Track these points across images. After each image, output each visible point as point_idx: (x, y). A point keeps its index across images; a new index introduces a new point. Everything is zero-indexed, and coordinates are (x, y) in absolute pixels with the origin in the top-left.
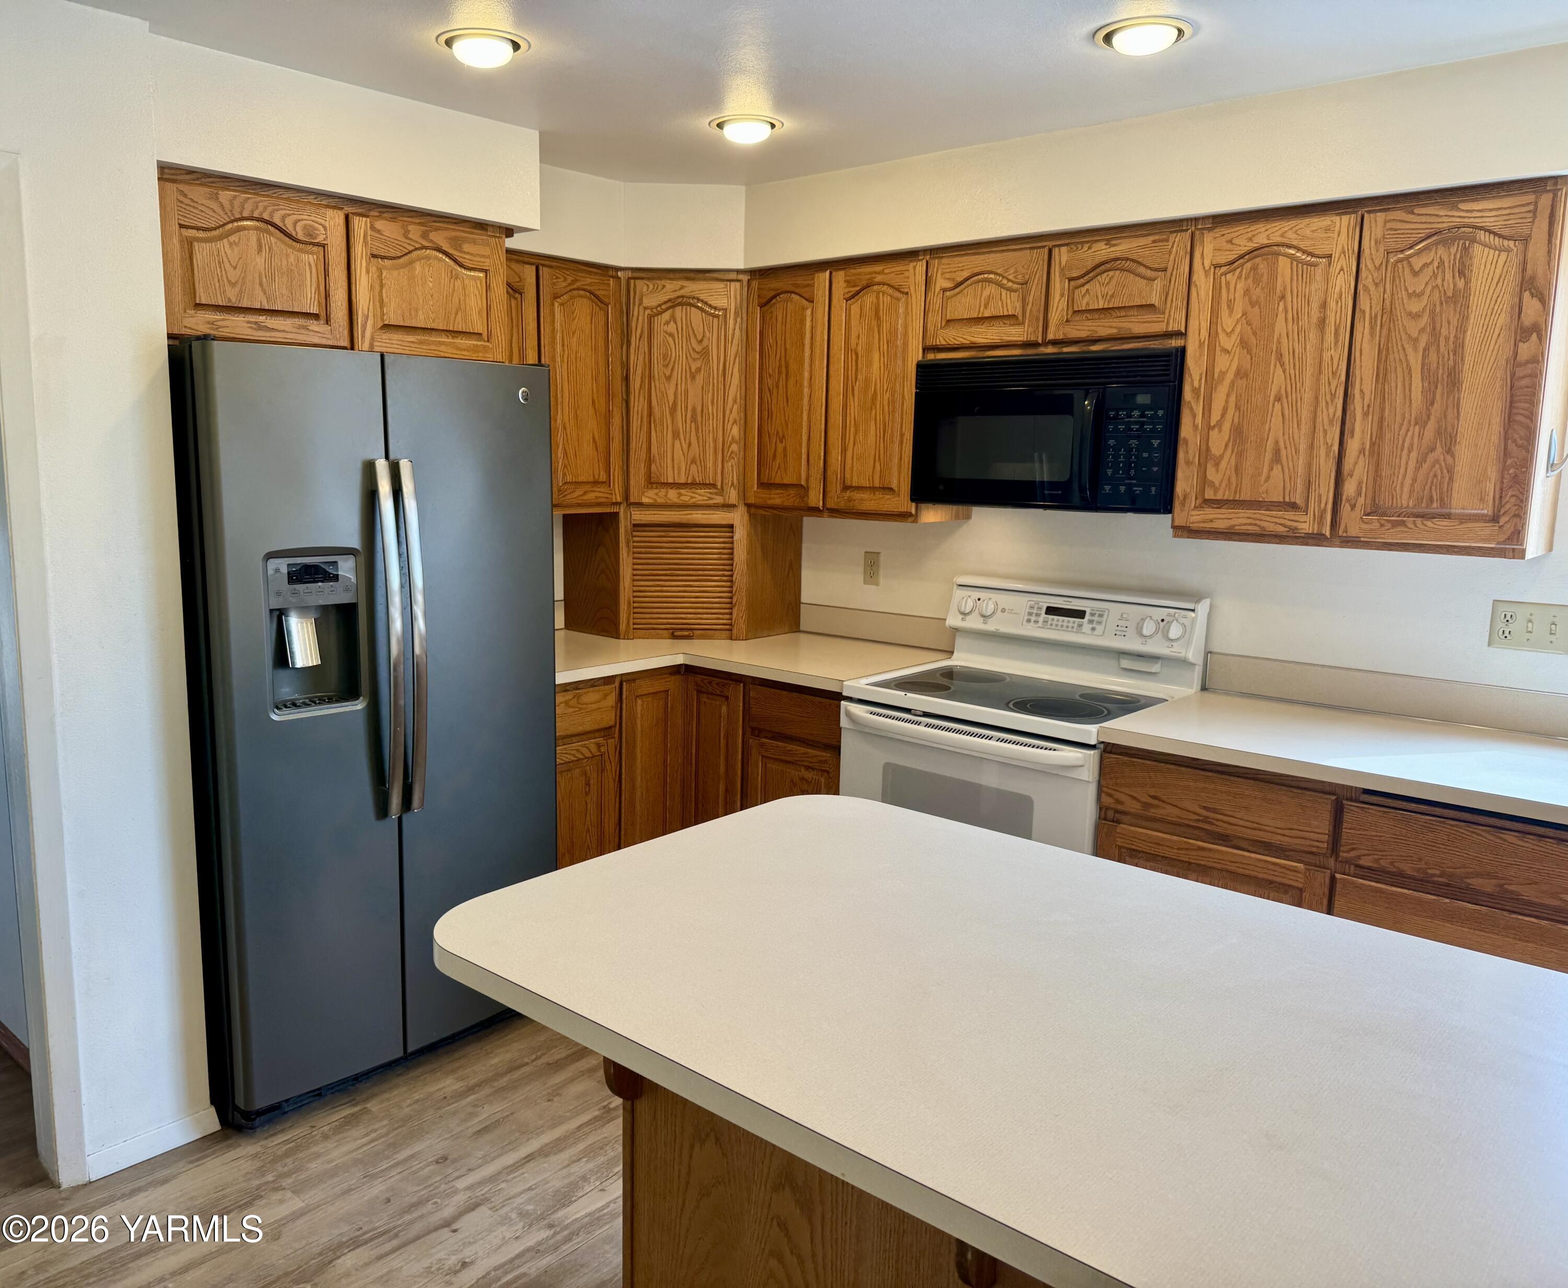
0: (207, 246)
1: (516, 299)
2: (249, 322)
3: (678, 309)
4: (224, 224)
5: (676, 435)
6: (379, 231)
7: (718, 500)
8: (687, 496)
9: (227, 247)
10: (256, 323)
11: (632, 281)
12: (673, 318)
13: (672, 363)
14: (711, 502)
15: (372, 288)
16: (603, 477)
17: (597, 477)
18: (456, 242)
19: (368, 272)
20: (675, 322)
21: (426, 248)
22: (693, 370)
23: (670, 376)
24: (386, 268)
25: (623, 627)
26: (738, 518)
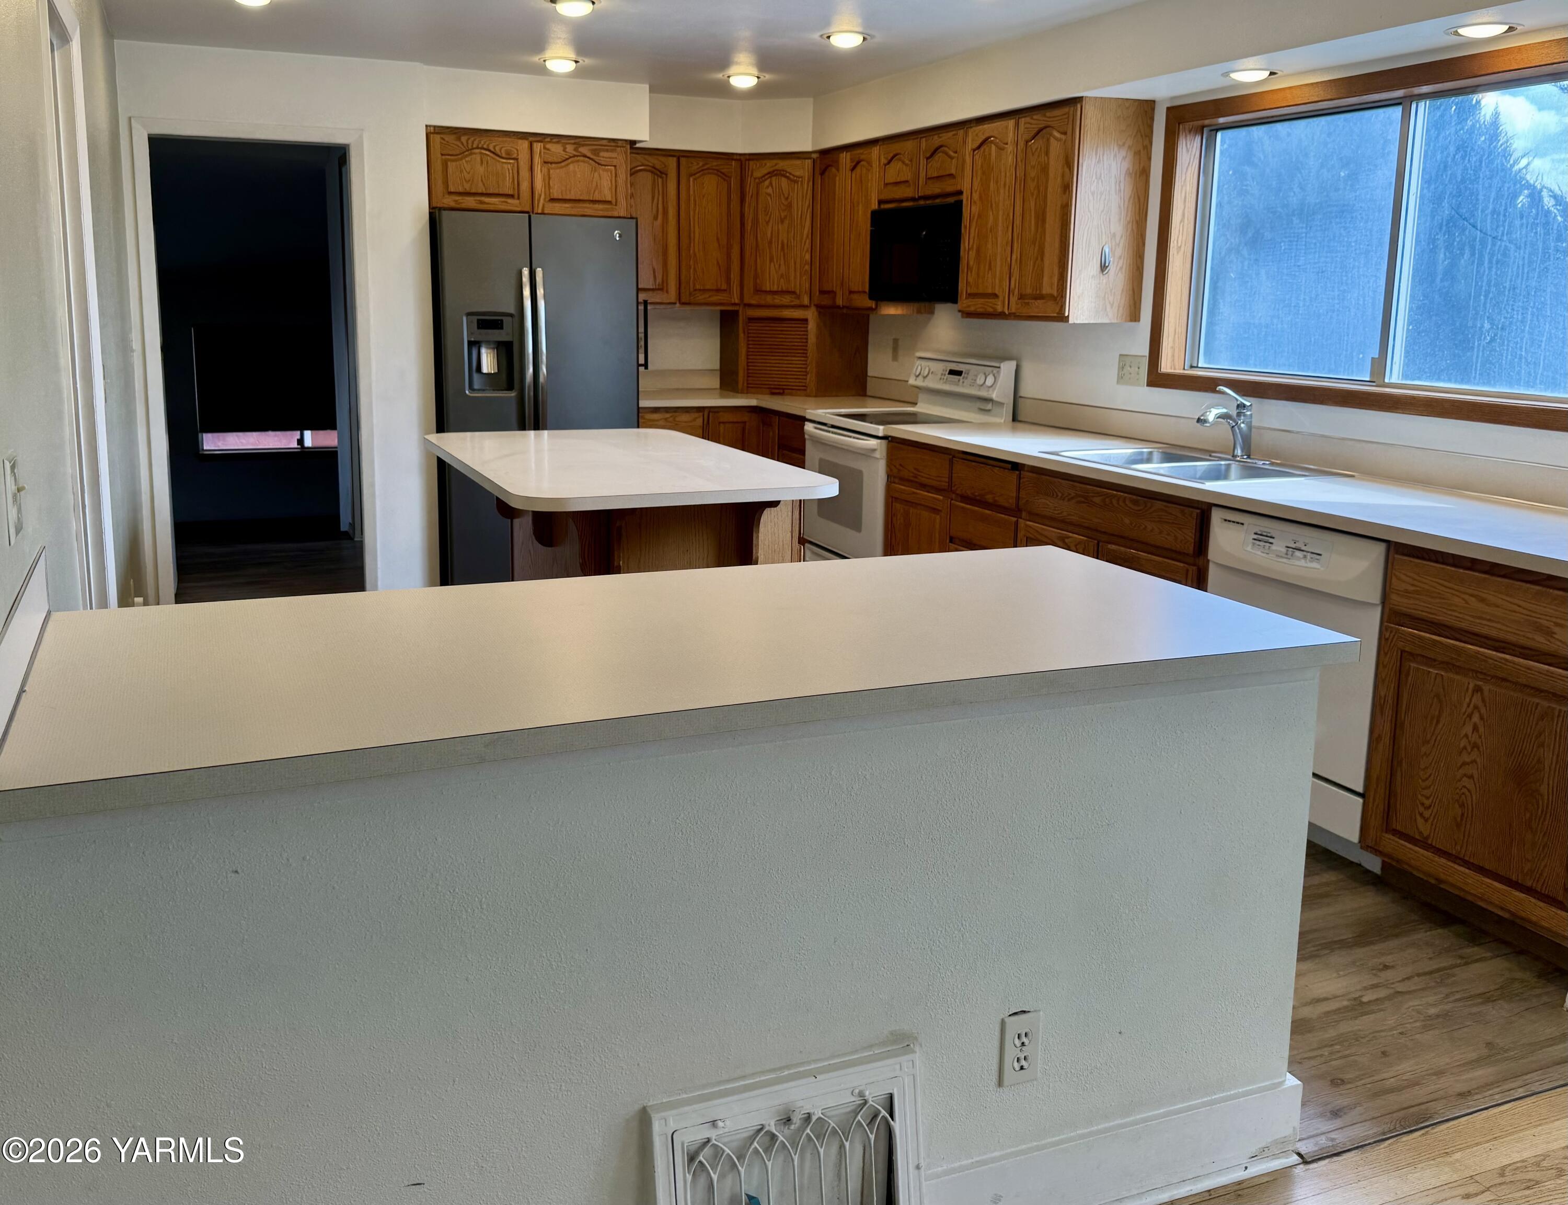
0: (454, 164)
1: (661, 177)
2: (475, 200)
3: (774, 178)
4: (463, 153)
5: (771, 260)
6: (548, 150)
7: (797, 302)
8: (778, 300)
9: (465, 163)
10: (479, 200)
11: (747, 162)
12: (771, 184)
13: (770, 213)
14: (792, 304)
15: (544, 180)
16: (724, 287)
17: (719, 286)
18: (596, 152)
19: (541, 171)
20: (772, 187)
21: (577, 156)
22: (782, 217)
23: (769, 221)
24: (552, 169)
25: (740, 386)
26: (811, 315)
